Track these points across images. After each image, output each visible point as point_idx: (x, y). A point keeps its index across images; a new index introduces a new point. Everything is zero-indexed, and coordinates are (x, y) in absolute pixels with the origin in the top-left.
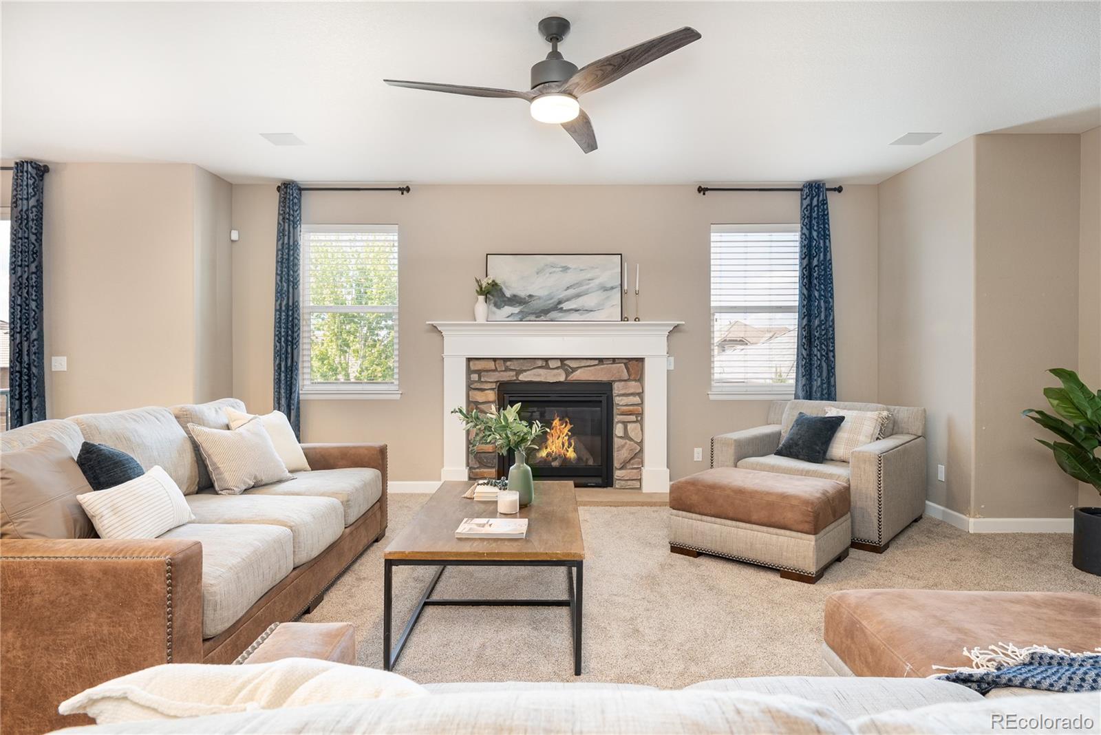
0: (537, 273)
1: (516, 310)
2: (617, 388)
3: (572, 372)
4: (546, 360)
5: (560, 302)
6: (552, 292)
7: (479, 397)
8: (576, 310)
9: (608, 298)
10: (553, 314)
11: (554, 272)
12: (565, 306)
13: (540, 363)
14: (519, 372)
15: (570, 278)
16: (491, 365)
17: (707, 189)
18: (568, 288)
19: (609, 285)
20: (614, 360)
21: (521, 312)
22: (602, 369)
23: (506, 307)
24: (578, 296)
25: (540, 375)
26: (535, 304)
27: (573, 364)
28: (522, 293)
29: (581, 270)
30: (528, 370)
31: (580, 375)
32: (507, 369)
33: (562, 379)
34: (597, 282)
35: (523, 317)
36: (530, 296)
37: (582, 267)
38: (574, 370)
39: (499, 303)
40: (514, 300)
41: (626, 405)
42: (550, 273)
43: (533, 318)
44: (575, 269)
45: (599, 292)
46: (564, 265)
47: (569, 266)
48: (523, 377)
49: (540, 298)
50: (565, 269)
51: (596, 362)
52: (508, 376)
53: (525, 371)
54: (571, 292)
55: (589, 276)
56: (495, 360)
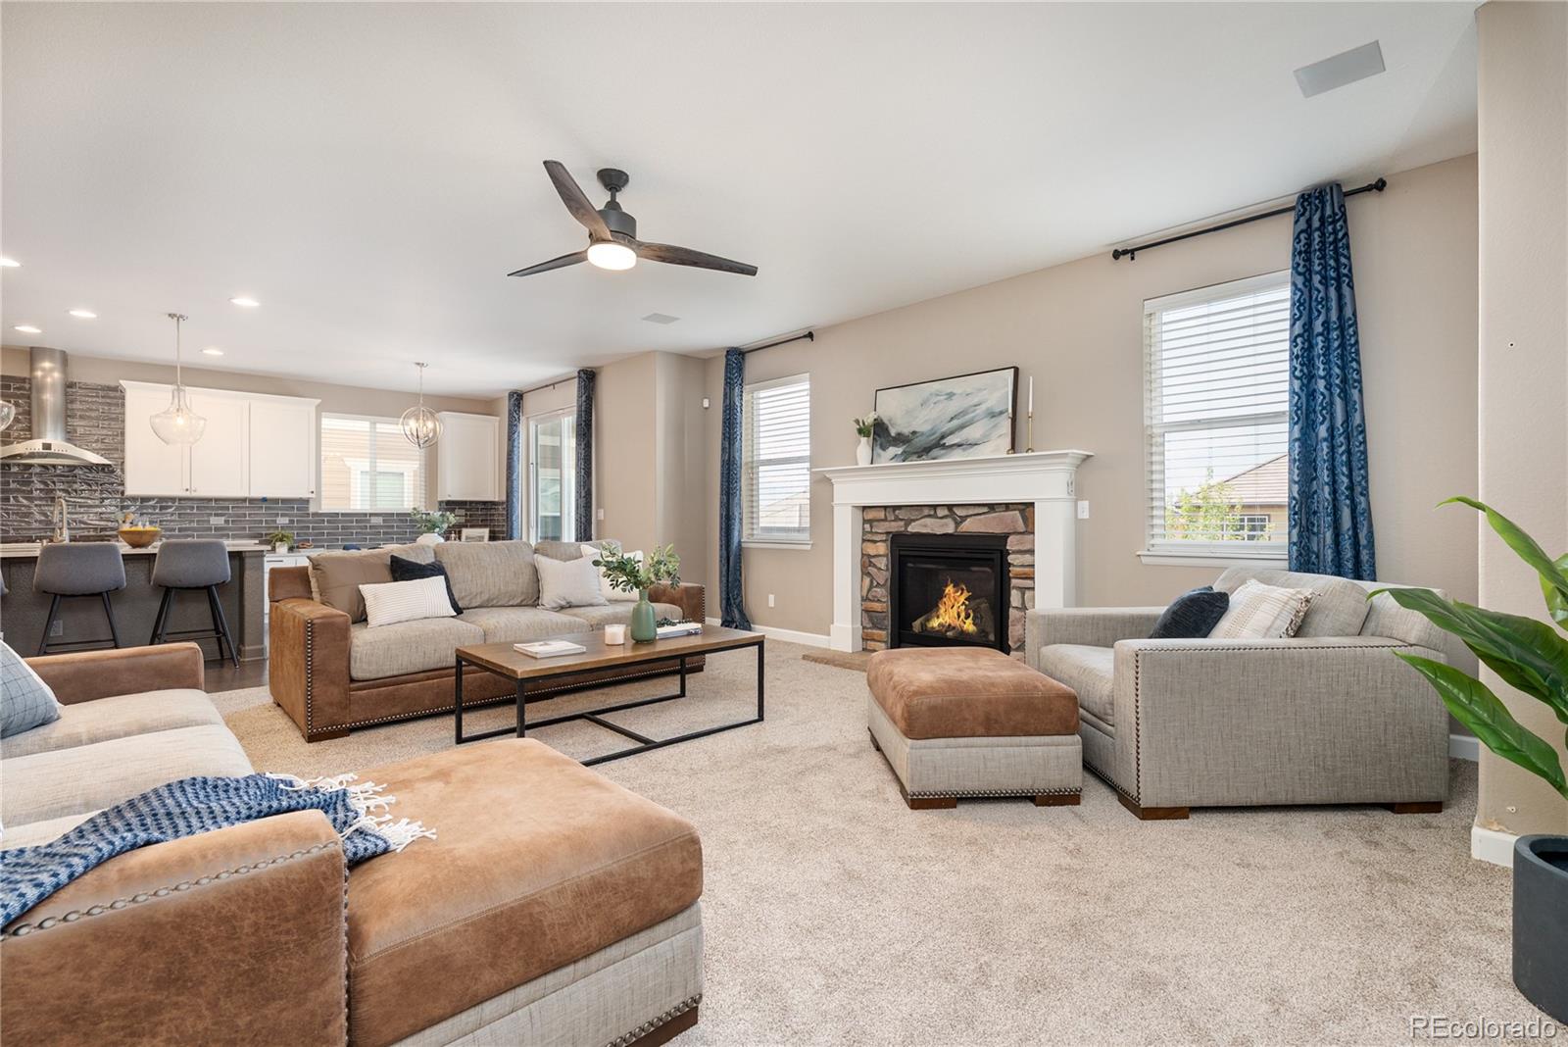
0: (922, 405)
1: (899, 450)
2: (1012, 544)
3: (961, 522)
4: (935, 507)
5: (943, 437)
6: (936, 426)
7: (871, 549)
8: (959, 445)
9: (995, 426)
10: (935, 452)
11: (938, 401)
12: (948, 441)
13: (926, 512)
14: (908, 522)
15: (954, 407)
16: (881, 514)
18: (952, 419)
19: (997, 410)
20: (1008, 506)
21: (904, 452)
22: (994, 518)
23: (891, 448)
24: (962, 427)
25: (925, 526)
26: (919, 442)
27: (959, 512)
28: (906, 431)
29: (967, 395)
30: (917, 520)
31: (971, 526)
32: (897, 519)
33: (950, 529)
34: (983, 407)
35: (905, 456)
36: (914, 433)
37: (969, 390)
38: (964, 518)
39: (884, 444)
40: (900, 439)
41: (1022, 566)
42: (935, 403)
43: (916, 456)
44: (961, 394)
45: (986, 419)
46: (949, 391)
47: (955, 391)
48: (913, 528)
49: (922, 434)
50: (950, 395)
51: (985, 510)
52: (896, 527)
53: (914, 520)
54: (955, 422)
55: (976, 401)
56: (885, 507)
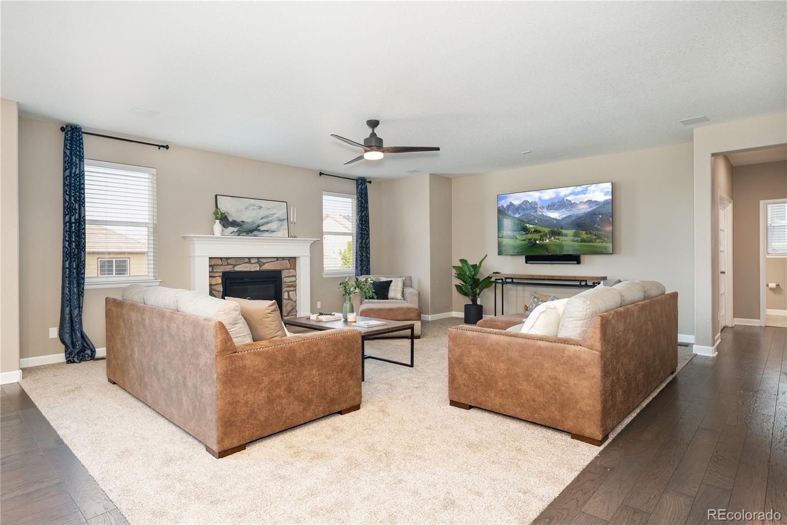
0: (246, 209)
1: (236, 229)
2: (284, 274)
3: (264, 265)
4: (249, 258)
5: (259, 226)
6: (254, 220)
7: (214, 282)
8: (267, 231)
9: (282, 225)
10: (255, 233)
11: (255, 209)
12: (262, 228)
13: (247, 260)
14: (235, 266)
15: (262, 213)
16: (220, 262)
17: (323, 174)
18: (262, 218)
19: (282, 218)
20: (283, 258)
21: (238, 231)
22: (278, 263)
23: (230, 227)
24: (267, 223)
25: (247, 267)
26: (245, 226)
27: (264, 261)
28: (239, 220)
29: (268, 209)
30: (240, 264)
31: (267, 267)
32: (228, 264)
33: (258, 269)
34: (275, 216)
35: (239, 233)
36: (243, 222)
37: (268, 207)
38: (264, 264)
39: (225, 225)
40: (234, 224)
41: (290, 282)
42: (253, 209)
43: (245, 234)
44: (265, 208)
45: (277, 221)
46: (259, 205)
47: (262, 206)
48: (237, 269)
49: (248, 223)
50: (260, 208)
51: (275, 259)
52: (228, 268)
53: (238, 265)
54: (264, 221)
55: (272, 213)
56: (221, 258)
